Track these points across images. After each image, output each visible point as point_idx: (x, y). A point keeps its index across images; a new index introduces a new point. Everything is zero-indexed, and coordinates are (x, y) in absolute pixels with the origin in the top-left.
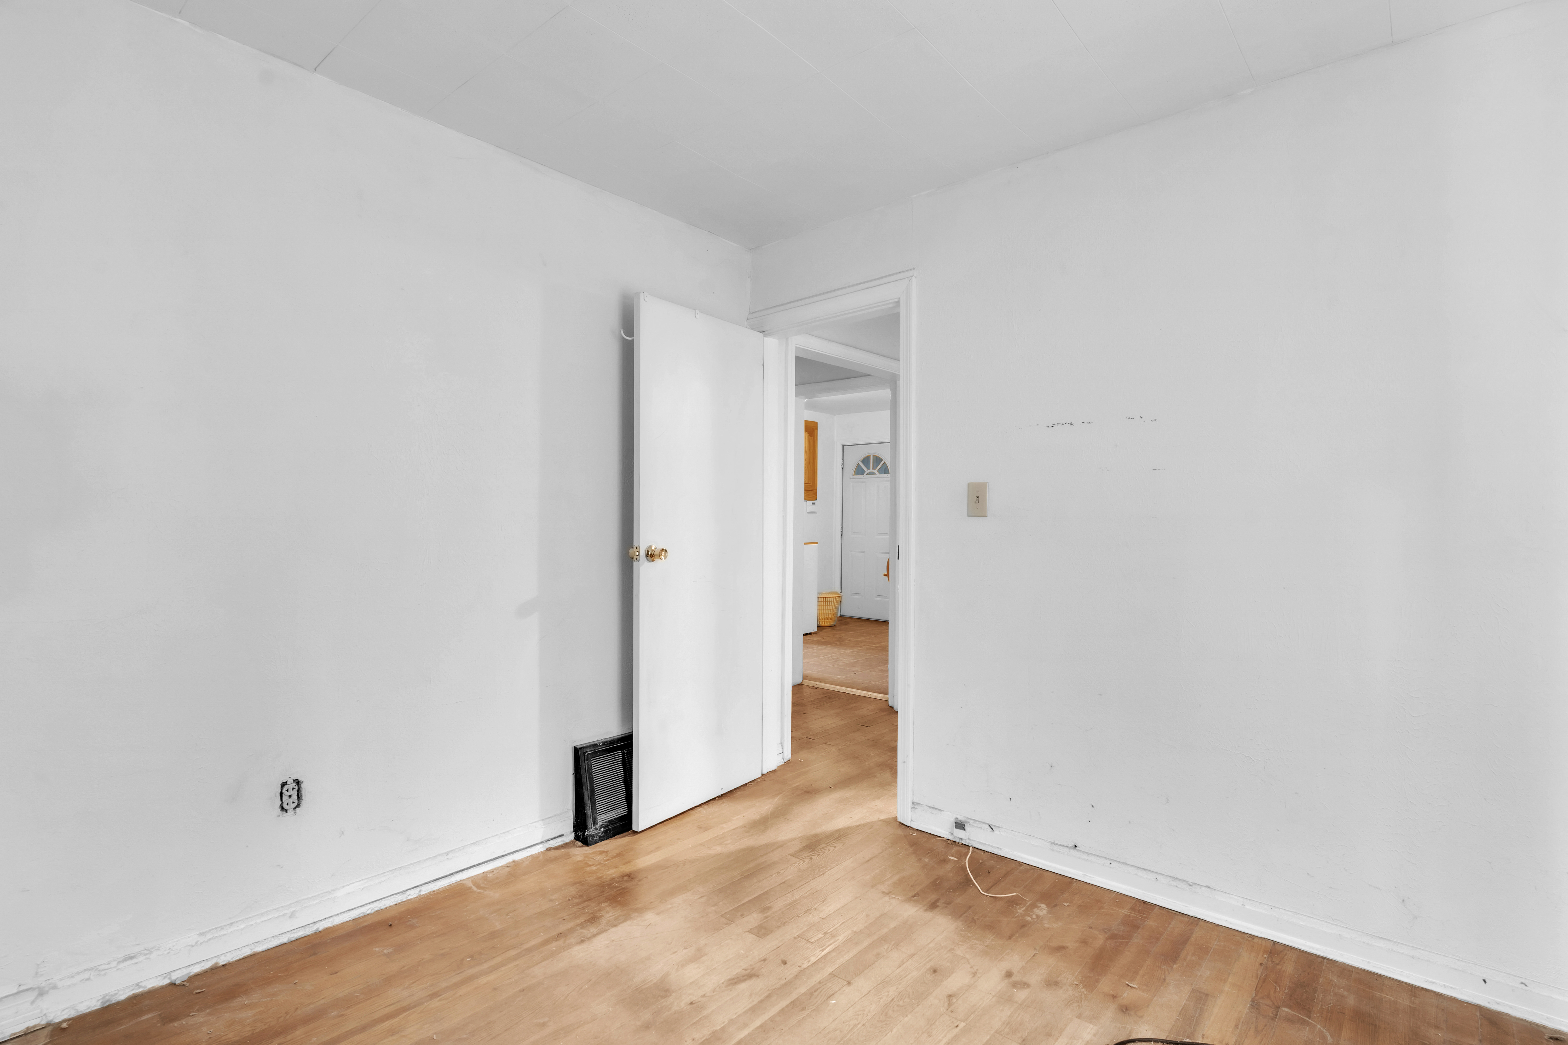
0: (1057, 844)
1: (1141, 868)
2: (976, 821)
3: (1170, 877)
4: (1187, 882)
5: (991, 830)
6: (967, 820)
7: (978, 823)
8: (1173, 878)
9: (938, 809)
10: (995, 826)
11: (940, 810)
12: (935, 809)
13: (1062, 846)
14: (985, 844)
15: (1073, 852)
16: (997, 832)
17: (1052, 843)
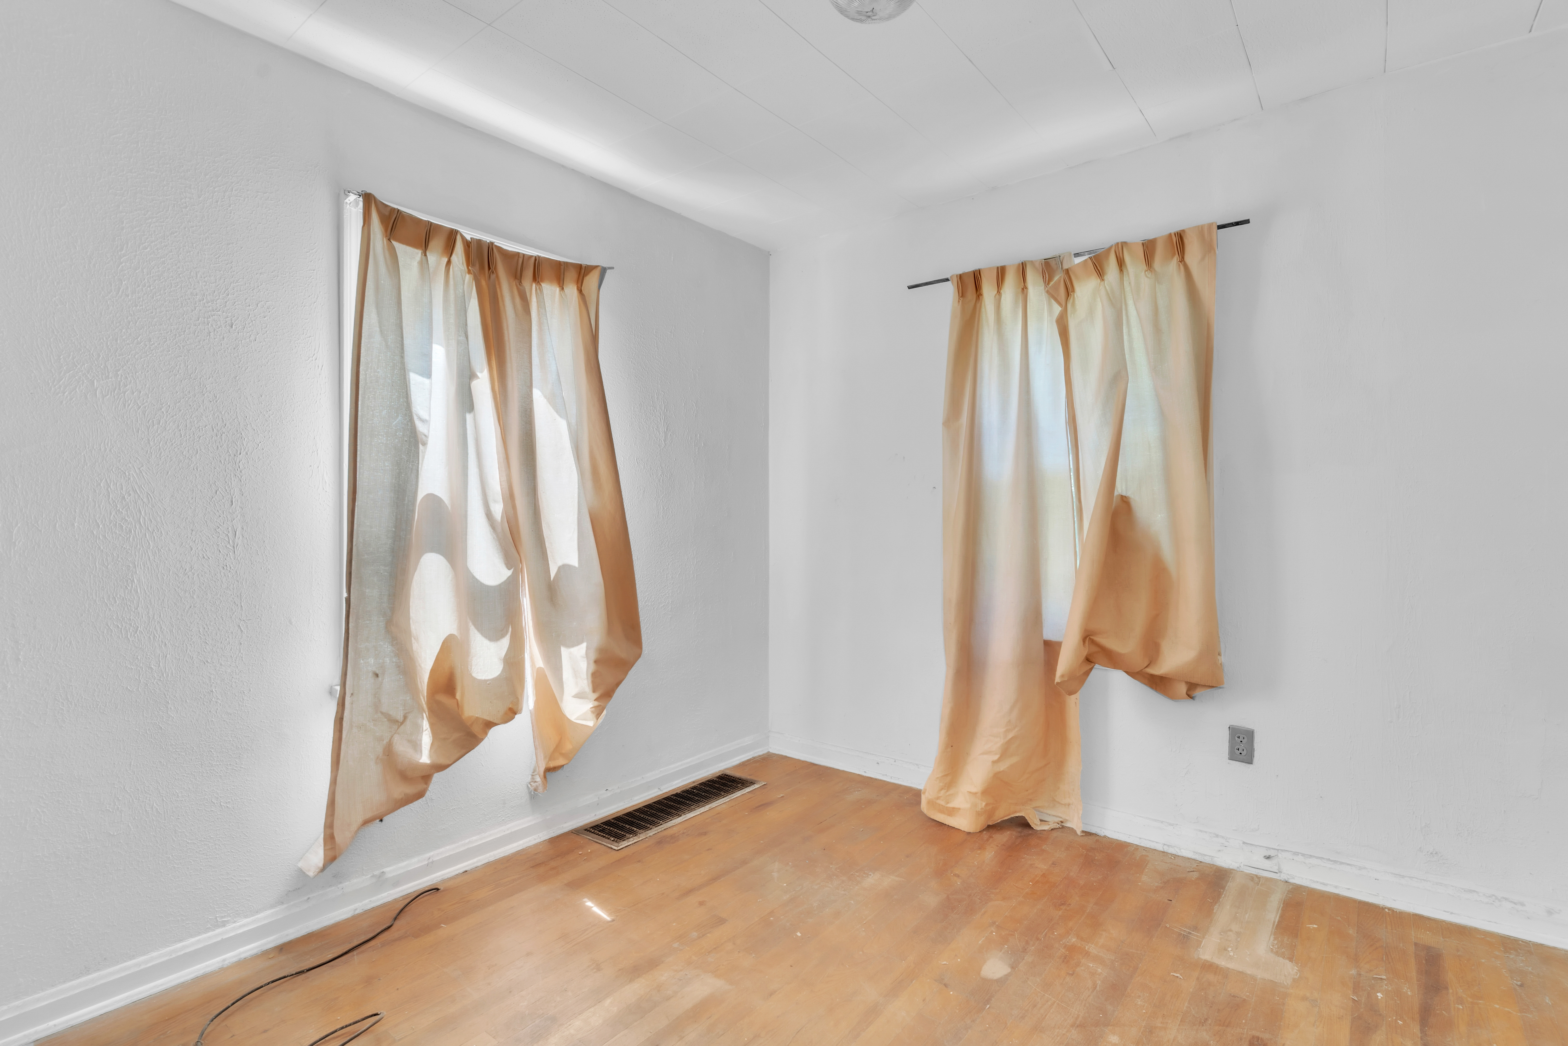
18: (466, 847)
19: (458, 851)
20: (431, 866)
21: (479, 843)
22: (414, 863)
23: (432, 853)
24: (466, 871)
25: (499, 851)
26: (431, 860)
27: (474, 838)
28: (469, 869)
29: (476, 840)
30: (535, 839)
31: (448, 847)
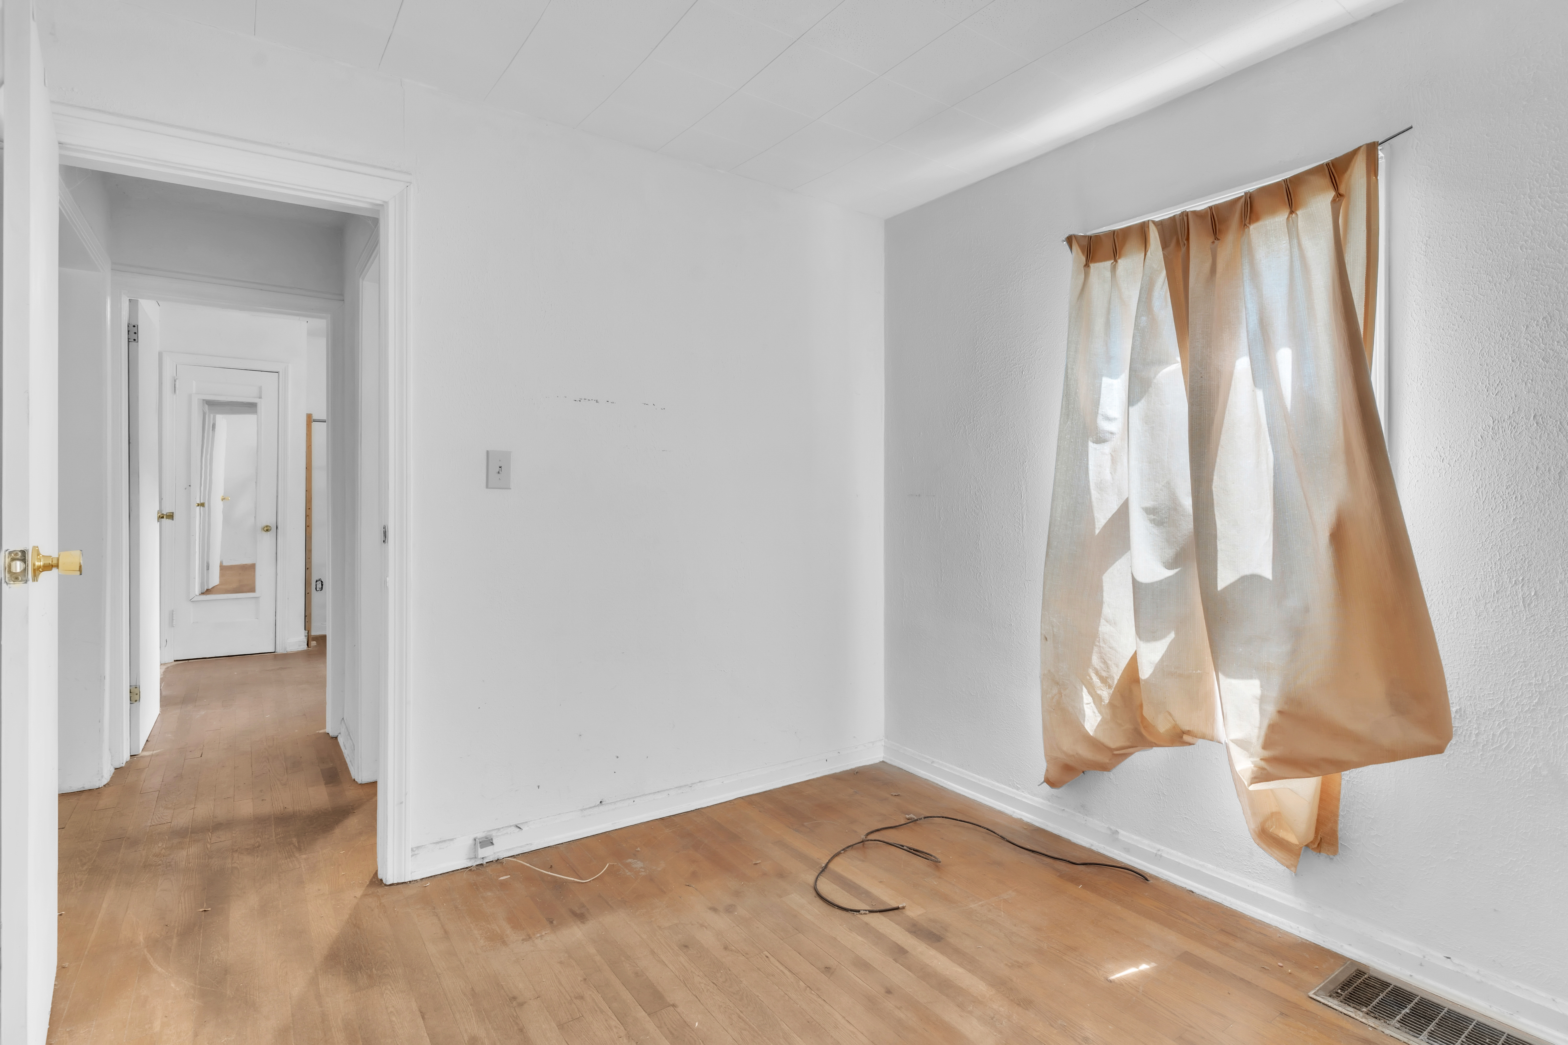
0: (586, 809)
1: (655, 792)
2: (499, 829)
3: (677, 787)
4: (687, 785)
5: (519, 829)
6: (488, 834)
7: (502, 830)
8: (679, 787)
9: (449, 840)
10: (522, 823)
11: (452, 840)
12: (445, 841)
13: (591, 808)
14: (513, 848)
15: (602, 808)
16: (525, 828)
17: (582, 810)
18: (1198, 868)
19: (1188, 865)
20: (1157, 858)
21: (1213, 875)
22: (1146, 844)
23: (1163, 848)
24: (1193, 892)
25: (1238, 902)
26: (1159, 853)
27: (1210, 866)
28: (1197, 893)
29: (1210, 869)
30: (1291, 927)
31: (1180, 854)
